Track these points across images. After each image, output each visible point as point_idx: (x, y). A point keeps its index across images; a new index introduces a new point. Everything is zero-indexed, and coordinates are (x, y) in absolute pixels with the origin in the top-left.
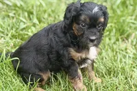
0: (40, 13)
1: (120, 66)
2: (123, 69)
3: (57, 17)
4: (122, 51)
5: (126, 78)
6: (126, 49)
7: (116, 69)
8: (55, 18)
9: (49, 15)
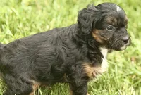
0: (13, 22)
1: (109, 78)
2: (112, 80)
3: (33, 26)
4: (110, 60)
5: (117, 91)
6: (114, 58)
7: (104, 81)
8: (32, 27)
9: (25, 25)
